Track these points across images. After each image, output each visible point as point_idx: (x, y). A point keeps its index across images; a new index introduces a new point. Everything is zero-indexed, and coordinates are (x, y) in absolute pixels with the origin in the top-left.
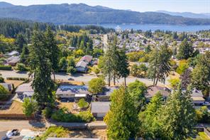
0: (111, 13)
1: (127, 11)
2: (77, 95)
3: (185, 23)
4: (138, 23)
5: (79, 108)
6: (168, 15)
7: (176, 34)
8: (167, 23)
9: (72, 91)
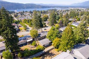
0: (9, 4)
1: (18, 3)
2: (28, 41)
3: (42, 7)
4: (24, 8)
5: (33, 46)
6: (35, 5)
7: (41, 11)
8: (36, 8)
9: (24, 40)
